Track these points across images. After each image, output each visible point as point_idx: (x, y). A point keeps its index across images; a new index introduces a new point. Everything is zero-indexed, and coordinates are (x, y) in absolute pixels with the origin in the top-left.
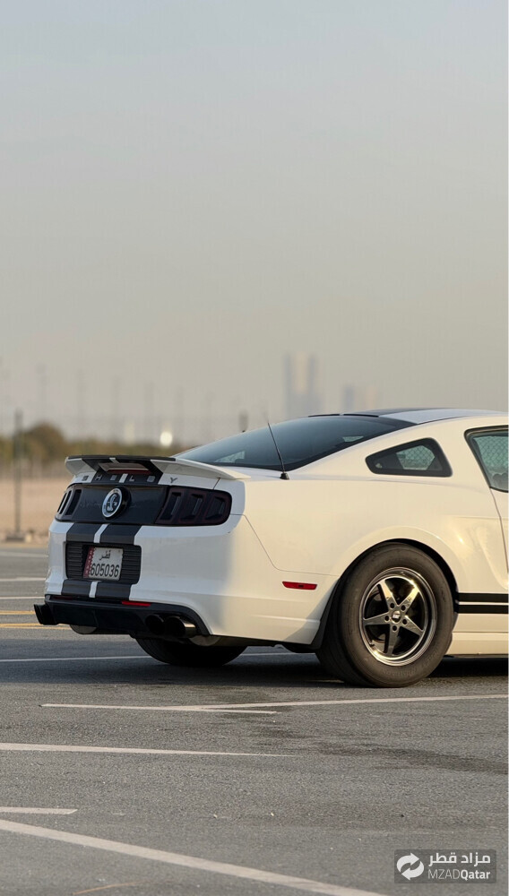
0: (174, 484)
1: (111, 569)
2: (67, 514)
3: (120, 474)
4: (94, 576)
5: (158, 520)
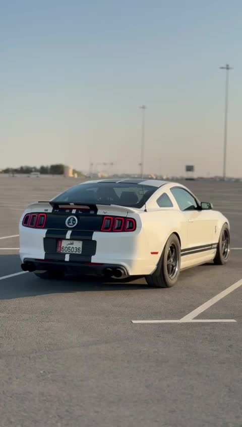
0: (106, 214)
1: (75, 249)
2: (38, 226)
3: (71, 209)
4: (64, 252)
5: (102, 230)
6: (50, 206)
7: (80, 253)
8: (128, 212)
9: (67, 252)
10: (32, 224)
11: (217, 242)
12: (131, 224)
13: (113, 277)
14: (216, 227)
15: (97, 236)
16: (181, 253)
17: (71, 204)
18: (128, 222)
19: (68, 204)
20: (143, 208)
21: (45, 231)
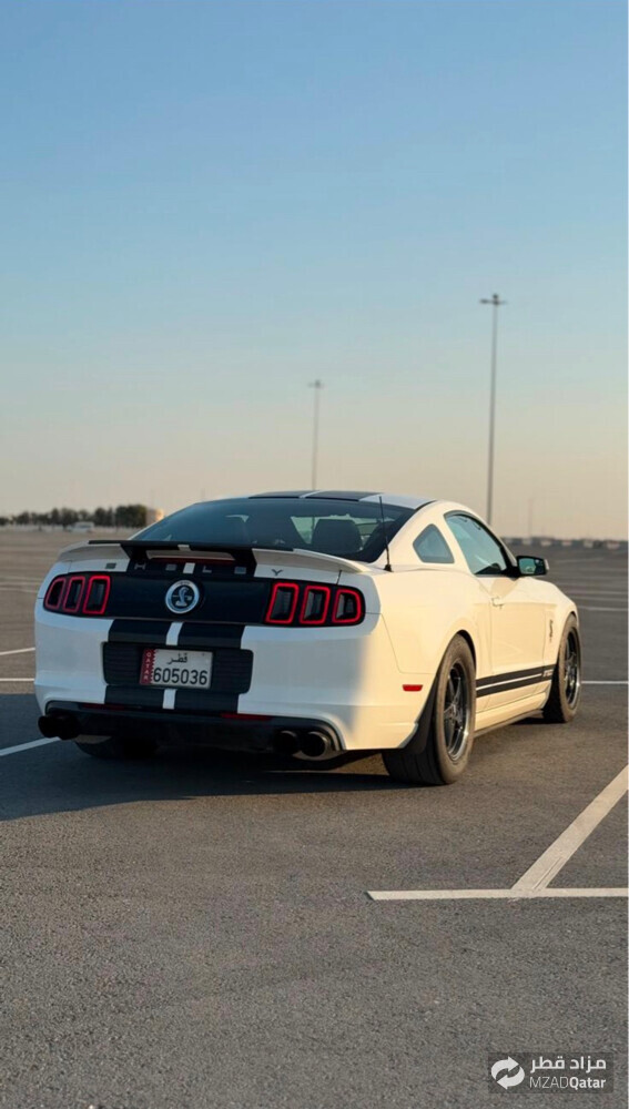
0: (280, 576)
1: (191, 675)
2: (89, 610)
3: (181, 564)
4: (161, 682)
5: (268, 620)
6: (123, 552)
7: (207, 685)
8: (342, 570)
9: (170, 683)
10: (71, 604)
11: (554, 662)
12: (351, 603)
13: (300, 755)
14: (551, 622)
15: (253, 637)
16: (478, 689)
17: (180, 546)
18: (342, 600)
19: (173, 546)
20: (382, 561)
21: (108, 623)
